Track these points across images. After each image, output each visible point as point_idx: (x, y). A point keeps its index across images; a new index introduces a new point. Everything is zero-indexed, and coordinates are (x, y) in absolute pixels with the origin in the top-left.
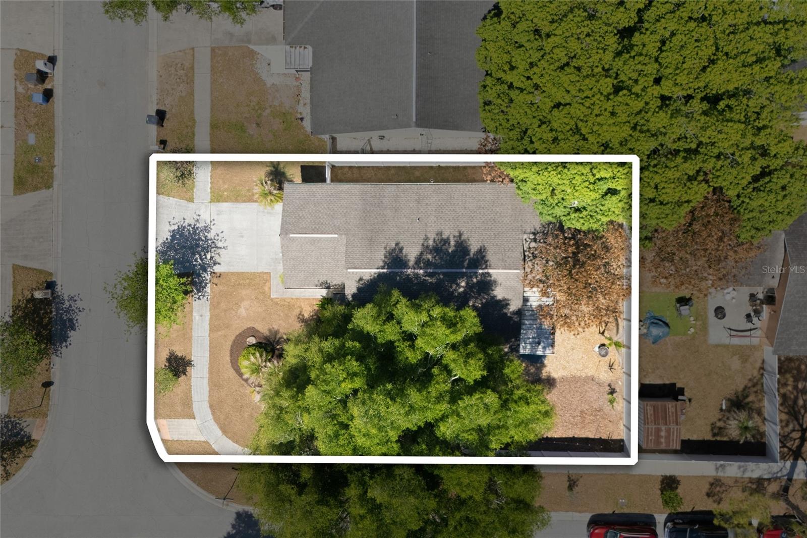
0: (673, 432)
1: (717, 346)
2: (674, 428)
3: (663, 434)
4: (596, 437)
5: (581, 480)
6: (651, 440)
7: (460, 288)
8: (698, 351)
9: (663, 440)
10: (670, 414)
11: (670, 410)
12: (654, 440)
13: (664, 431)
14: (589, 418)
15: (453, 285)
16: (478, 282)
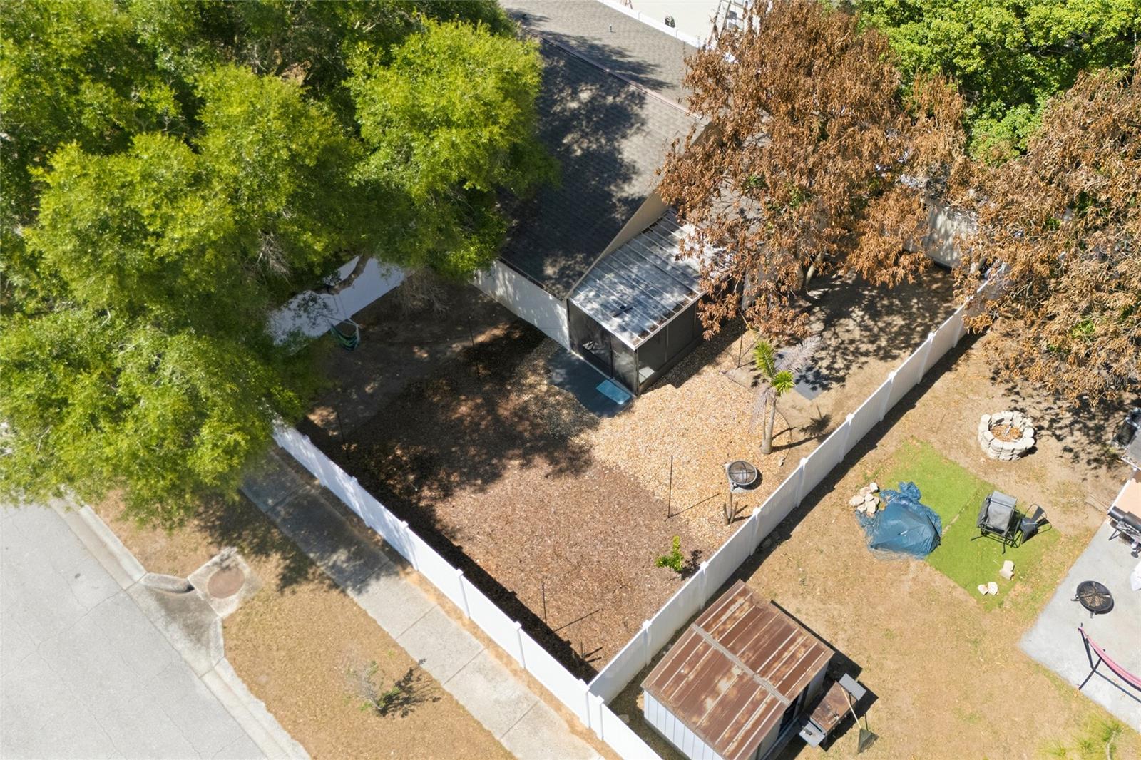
0: (756, 704)
1: (1037, 667)
2: (764, 694)
3: (725, 686)
4: (561, 634)
5: (428, 705)
6: (681, 677)
7: (573, 100)
8: (975, 642)
9: (710, 704)
10: (787, 655)
11: (792, 648)
12: (689, 685)
13: (735, 679)
14: (586, 582)
15: (567, 88)
16: (614, 106)
